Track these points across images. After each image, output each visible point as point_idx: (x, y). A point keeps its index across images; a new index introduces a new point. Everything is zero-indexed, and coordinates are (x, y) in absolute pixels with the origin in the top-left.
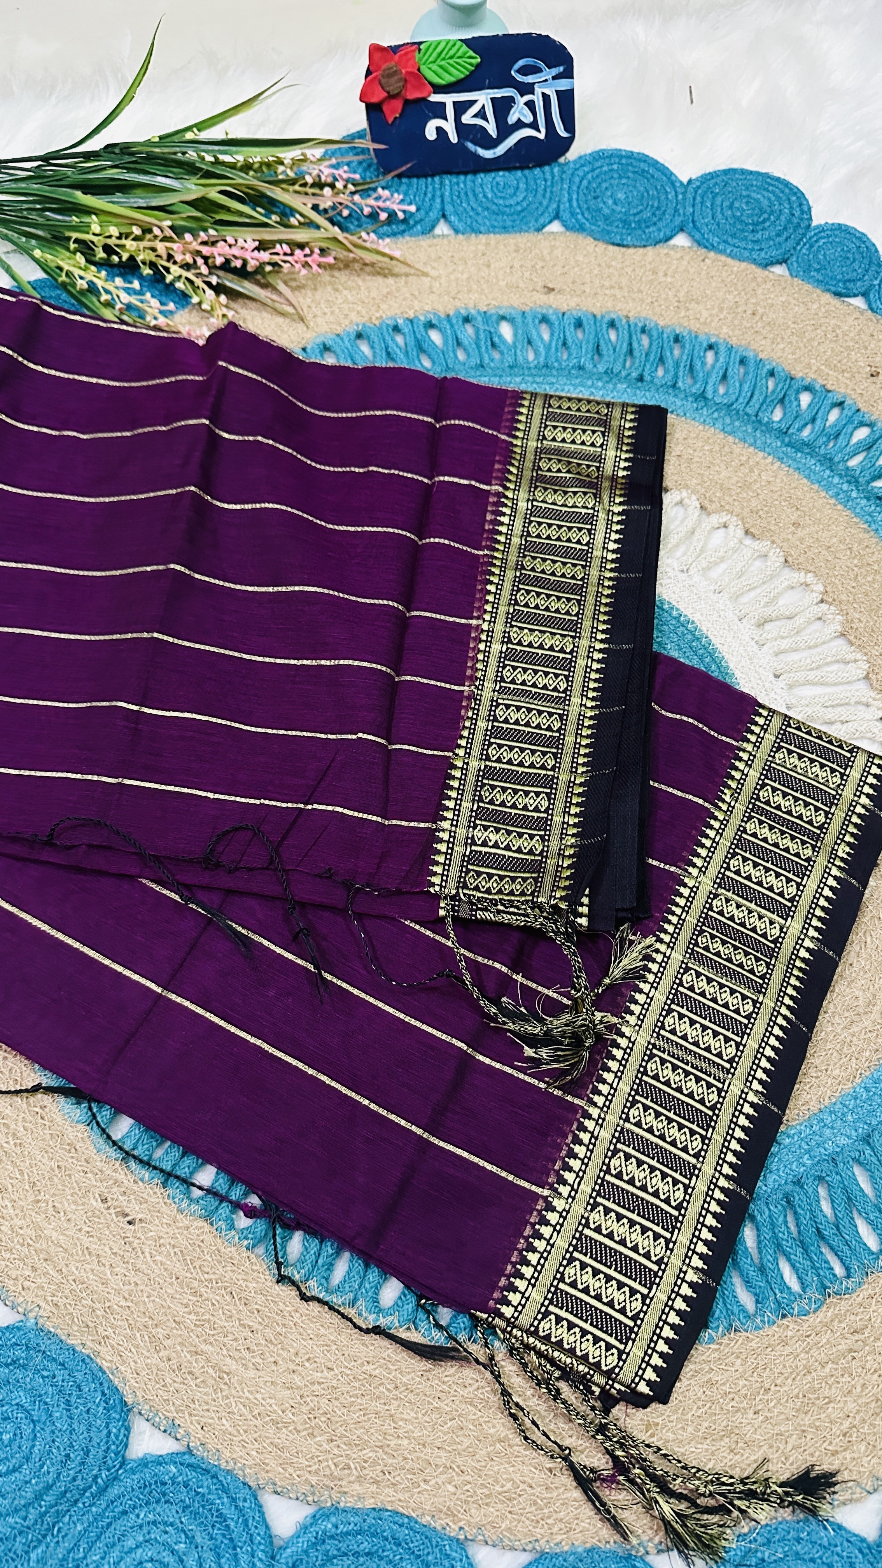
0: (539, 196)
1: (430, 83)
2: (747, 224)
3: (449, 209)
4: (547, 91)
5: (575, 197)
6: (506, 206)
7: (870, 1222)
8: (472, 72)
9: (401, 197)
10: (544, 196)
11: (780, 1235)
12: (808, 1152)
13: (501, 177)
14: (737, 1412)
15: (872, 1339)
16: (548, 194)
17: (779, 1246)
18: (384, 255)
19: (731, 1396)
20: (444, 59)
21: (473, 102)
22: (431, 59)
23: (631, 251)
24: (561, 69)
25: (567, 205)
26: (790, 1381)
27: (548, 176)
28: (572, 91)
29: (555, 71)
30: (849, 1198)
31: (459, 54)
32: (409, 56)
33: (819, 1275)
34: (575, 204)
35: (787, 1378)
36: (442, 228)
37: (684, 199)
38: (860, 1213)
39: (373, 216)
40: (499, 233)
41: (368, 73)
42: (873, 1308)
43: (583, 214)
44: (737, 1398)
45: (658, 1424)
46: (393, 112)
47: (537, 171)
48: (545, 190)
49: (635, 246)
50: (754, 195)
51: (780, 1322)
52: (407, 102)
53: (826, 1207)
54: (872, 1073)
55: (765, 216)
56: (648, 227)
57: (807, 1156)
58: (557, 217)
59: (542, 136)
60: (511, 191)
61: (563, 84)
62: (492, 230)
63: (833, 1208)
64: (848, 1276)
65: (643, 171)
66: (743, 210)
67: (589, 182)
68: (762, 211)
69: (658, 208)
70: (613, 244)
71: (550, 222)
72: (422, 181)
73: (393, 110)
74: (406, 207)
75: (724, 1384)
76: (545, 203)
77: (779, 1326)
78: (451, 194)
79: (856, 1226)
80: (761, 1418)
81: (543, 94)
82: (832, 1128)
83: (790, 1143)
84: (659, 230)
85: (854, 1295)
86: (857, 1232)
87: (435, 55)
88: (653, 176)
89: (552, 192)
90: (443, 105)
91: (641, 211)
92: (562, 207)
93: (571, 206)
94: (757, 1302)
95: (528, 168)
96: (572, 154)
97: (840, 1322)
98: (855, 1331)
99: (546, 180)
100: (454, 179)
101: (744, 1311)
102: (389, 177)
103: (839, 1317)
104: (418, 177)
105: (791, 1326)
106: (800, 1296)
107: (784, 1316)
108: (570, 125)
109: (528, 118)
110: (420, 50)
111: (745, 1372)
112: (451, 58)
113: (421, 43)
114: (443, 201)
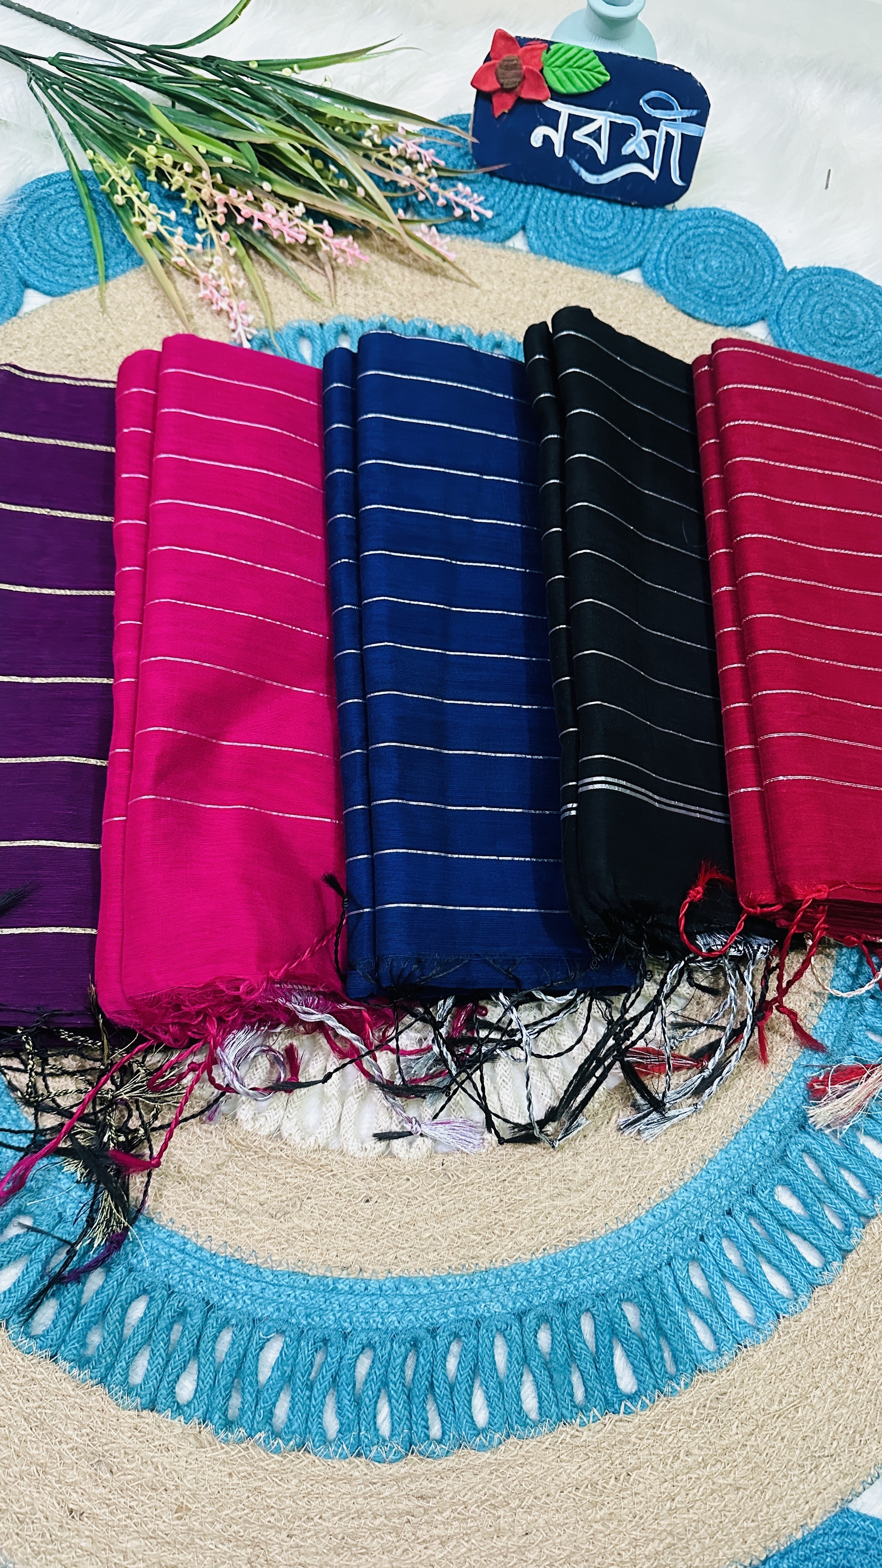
0: (630, 238)
1: (550, 88)
2: (831, 335)
3: (531, 223)
4: (673, 132)
5: (666, 250)
6: (592, 238)
8: (598, 89)
9: (482, 198)
10: (635, 239)
11: (391, 1376)
12: (457, 1305)
13: (598, 206)
14: (271, 1528)
15: (435, 1510)
16: (640, 239)
17: (385, 1384)
18: (437, 254)
19: (273, 1511)
20: (570, 67)
21: (591, 120)
22: (558, 63)
23: (700, 325)
24: (695, 112)
25: (655, 256)
26: (336, 1518)
27: (648, 220)
28: (698, 140)
29: (686, 113)
30: (476, 1365)
31: (588, 66)
32: (535, 53)
33: (411, 1429)
34: (663, 258)
35: (334, 1515)
36: (518, 242)
37: (779, 287)
38: (481, 1384)
39: (448, 208)
40: (573, 264)
41: (488, 59)
42: (450, 1482)
43: (667, 271)
44: (277, 1515)
45: (190, 1509)
46: (503, 106)
47: (638, 211)
48: (638, 233)
49: (706, 322)
50: (852, 305)
51: (352, 1459)
52: (520, 100)
53: (452, 1364)
54: (556, 1253)
55: (854, 332)
56: (728, 305)
57: (454, 1309)
58: (640, 265)
59: (653, 176)
60: (602, 224)
61: (692, 130)
62: (567, 258)
63: (458, 1370)
64: (440, 1442)
65: (750, 244)
66: (835, 319)
67: (688, 240)
68: (853, 326)
69: (748, 289)
70: (684, 312)
71: (631, 268)
72: (514, 186)
73: (502, 106)
74: (480, 209)
75: (270, 1497)
76: (633, 247)
77: (350, 1463)
78: (539, 209)
79: (471, 1395)
80: (292, 1543)
81: (668, 133)
82: (492, 1292)
83: (443, 1291)
84: (739, 312)
85: (437, 1463)
86: (470, 1402)
87: (563, 59)
88: (757, 253)
89: (644, 238)
90: (558, 114)
91: (729, 286)
92: (649, 256)
93: (658, 259)
94: (340, 1431)
95: (630, 205)
96: (682, 204)
97: (411, 1481)
98: (421, 1497)
99: (643, 223)
100: (548, 195)
101: (323, 1434)
102: (480, 172)
103: (413, 1477)
104: (511, 181)
105: (362, 1467)
106: (384, 1441)
107: (359, 1455)
108: (687, 173)
109: (645, 154)
110: (549, 49)
111: (296, 1493)
112: (579, 67)
113: (552, 43)
114: (527, 213)
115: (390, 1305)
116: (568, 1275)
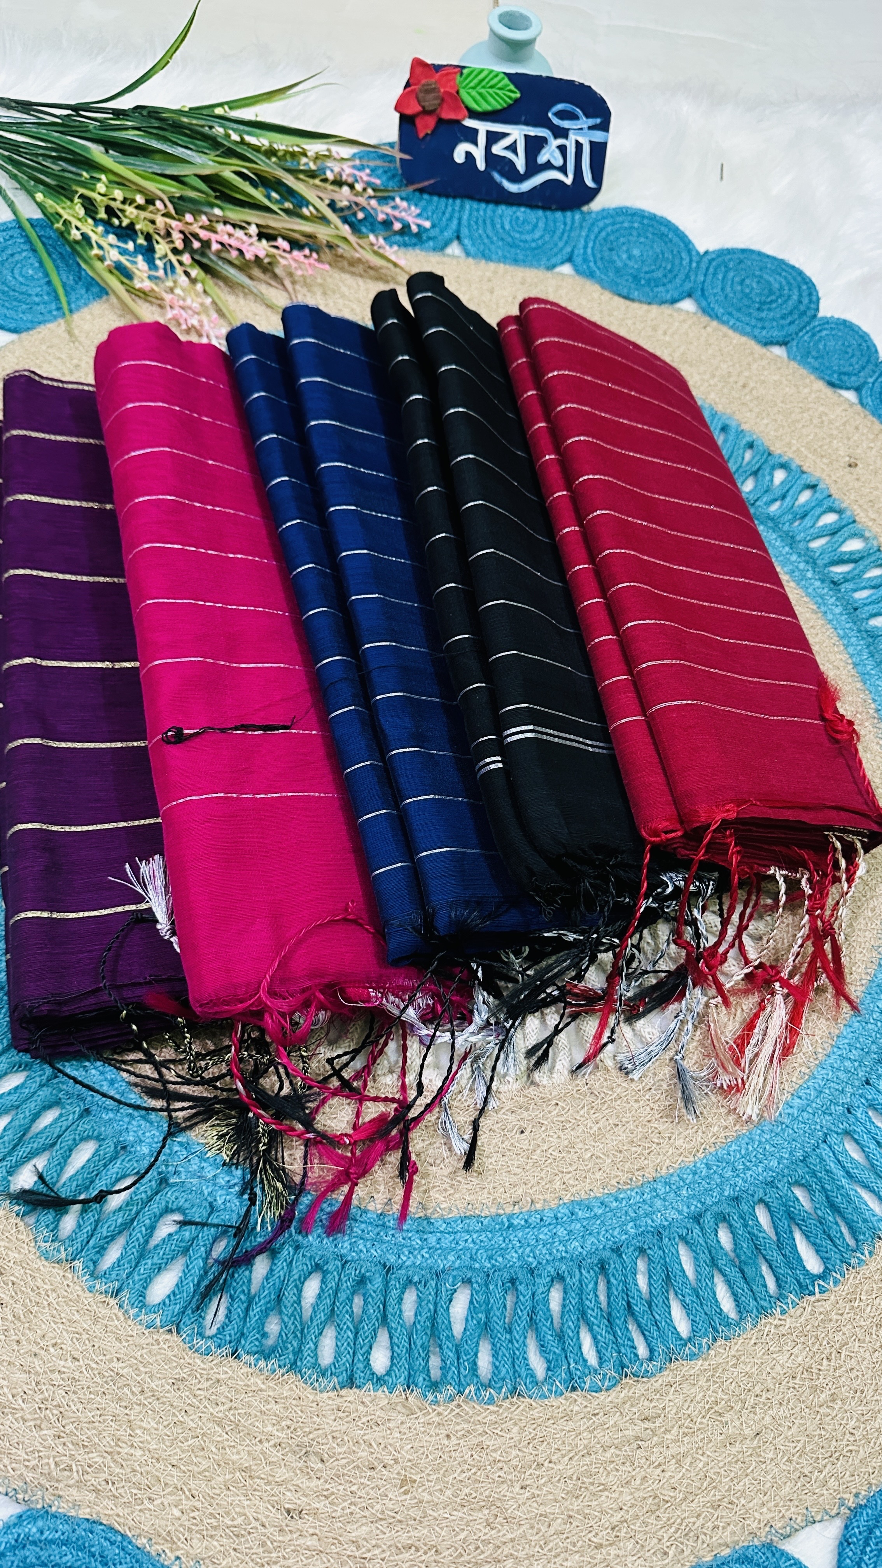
0: (556, 238)
1: (467, 108)
2: (753, 302)
3: (464, 231)
4: (581, 140)
5: (591, 245)
6: (521, 241)
7: (685, 1306)
8: (510, 106)
9: (418, 211)
10: (561, 238)
11: (588, 1303)
12: (634, 1220)
13: (522, 212)
14: (502, 1483)
15: (663, 1429)
16: (565, 237)
17: (583, 1314)
18: (388, 260)
19: (500, 1465)
20: (484, 87)
21: (505, 135)
22: (472, 84)
23: (636, 305)
24: (598, 121)
25: (582, 251)
26: (566, 1459)
27: (569, 222)
28: (604, 145)
29: (592, 122)
30: (668, 1276)
31: (500, 85)
32: (450, 77)
33: (619, 1352)
34: (589, 250)
35: (563, 1456)
36: (454, 249)
37: (698, 267)
38: (676, 1294)
39: (387, 224)
40: (510, 264)
41: (408, 85)
42: (671, 1397)
43: (595, 263)
44: (505, 1469)
45: (415, 1481)
46: (426, 127)
47: (559, 214)
48: (563, 233)
49: (640, 302)
50: (766, 276)
51: (568, 1394)
52: (440, 121)
53: (642, 1281)
54: (717, 1151)
55: (773, 297)
56: (657, 286)
57: (631, 1224)
58: (570, 260)
59: (569, 181)
60: (528, 227)
61: (598, 136)
62: (504, 259)
63: (650, 1284)
64: (651, 1359)
65: (663, 234)
66: (753, 289)
67: (608, 235)
68: (771, 292)
69: (670, 271)
70: (620, 295)
71: (562, 263)
72: (443, 201)
73: (425, 127)
74: (420, 222)
75: (495, 1451)
76: (561, 244)
77: (566, 1399)
78: (469, 220)
79: (669, 1307)
80: (527, 1494)
81: (577, 142)
82: (664, 1200)
83: (617, 1208)
84: (668, 291)
85: (653, 1380)
86: (670, 1313)
87: (476, 81)
88: (671, 241)
89: (569, 236)
90: (475, 131)
91: (653, 271)
92: (576, 252)
93: (585, 253)
94: (549, 1369)
95: (550, 209)
96: (597, 205)
97: (632, 1406)
98: (646, 1419)
99: (565, 224)
100: (475, 205)
101: (533, 1376)
102: (411, 188)
103: (633, 1401)
104: (440, 195)
105: (580, 1400)
106: (595, 1370)
107: (574, 1389)
108: (598, 176)
109: (558, 161)
110: (462, 74)
111: (520, 1442)
112: (491, 87)
113: (464, 67)
114: (459, 224)
115: (570, 1232)
116: (734, 1170)
